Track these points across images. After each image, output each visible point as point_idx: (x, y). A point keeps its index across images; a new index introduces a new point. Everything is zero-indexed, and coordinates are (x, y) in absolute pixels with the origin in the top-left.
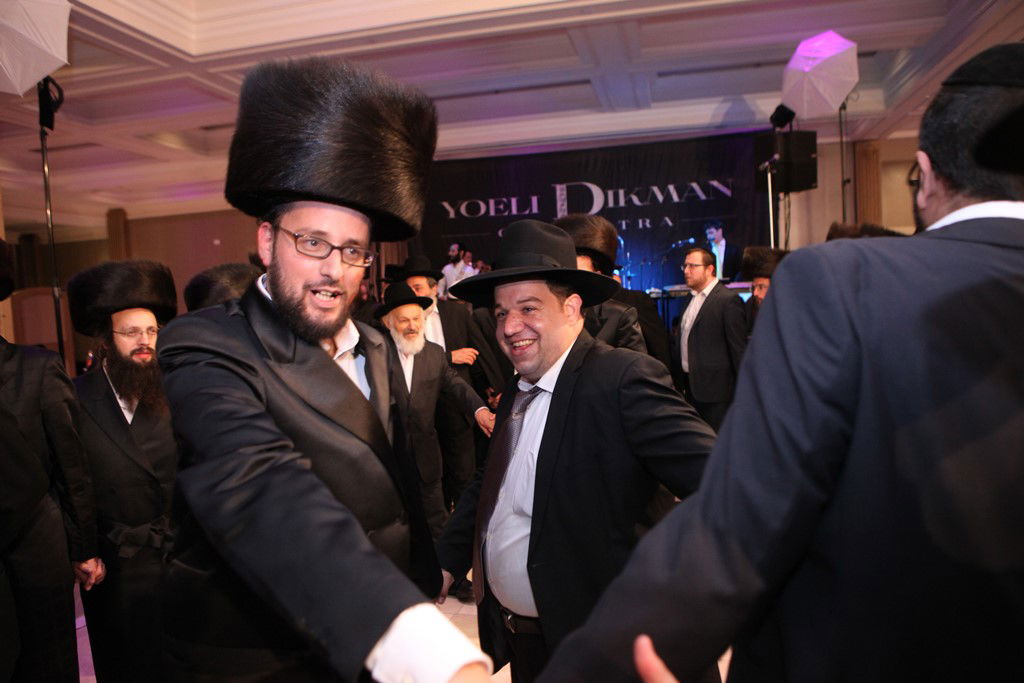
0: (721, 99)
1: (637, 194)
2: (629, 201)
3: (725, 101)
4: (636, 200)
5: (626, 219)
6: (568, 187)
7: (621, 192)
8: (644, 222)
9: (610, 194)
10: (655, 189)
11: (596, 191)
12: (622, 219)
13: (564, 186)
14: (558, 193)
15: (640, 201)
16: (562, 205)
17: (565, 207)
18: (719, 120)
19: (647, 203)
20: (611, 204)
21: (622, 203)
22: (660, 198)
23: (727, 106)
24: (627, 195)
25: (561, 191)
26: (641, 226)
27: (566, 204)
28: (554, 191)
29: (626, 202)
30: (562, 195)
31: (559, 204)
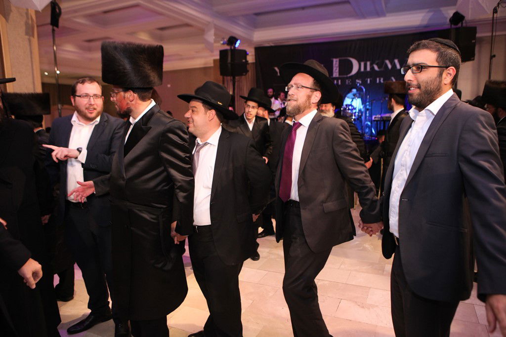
0: (427, 10)
1: (377, 64)
2: (372, 68)
3: (428, 12)
4: (376, 68)
5: (370, 77)
6: (340, 61)
7: (368, 63)
8: (380, 80)
9: (362, 64)
10: (387, 62)
11: (355, 63)
12: (368, 78)
13: (338, 60)
14: (334, 63)
15: (379, 68)
16: (336, 70)
17: (337, 71)
18: (425, 23)
19: (382, 69)
20: (362, 69)
21: (368, 69)
22: (390, 66)
23: (431, 14)
24: (371, 65)
25: (336, 62)
26: (378, 81)
27: (338, 69)
28: (332, 61)
29: (370, 69)
30: (336, 64)
31: (334, 69)
